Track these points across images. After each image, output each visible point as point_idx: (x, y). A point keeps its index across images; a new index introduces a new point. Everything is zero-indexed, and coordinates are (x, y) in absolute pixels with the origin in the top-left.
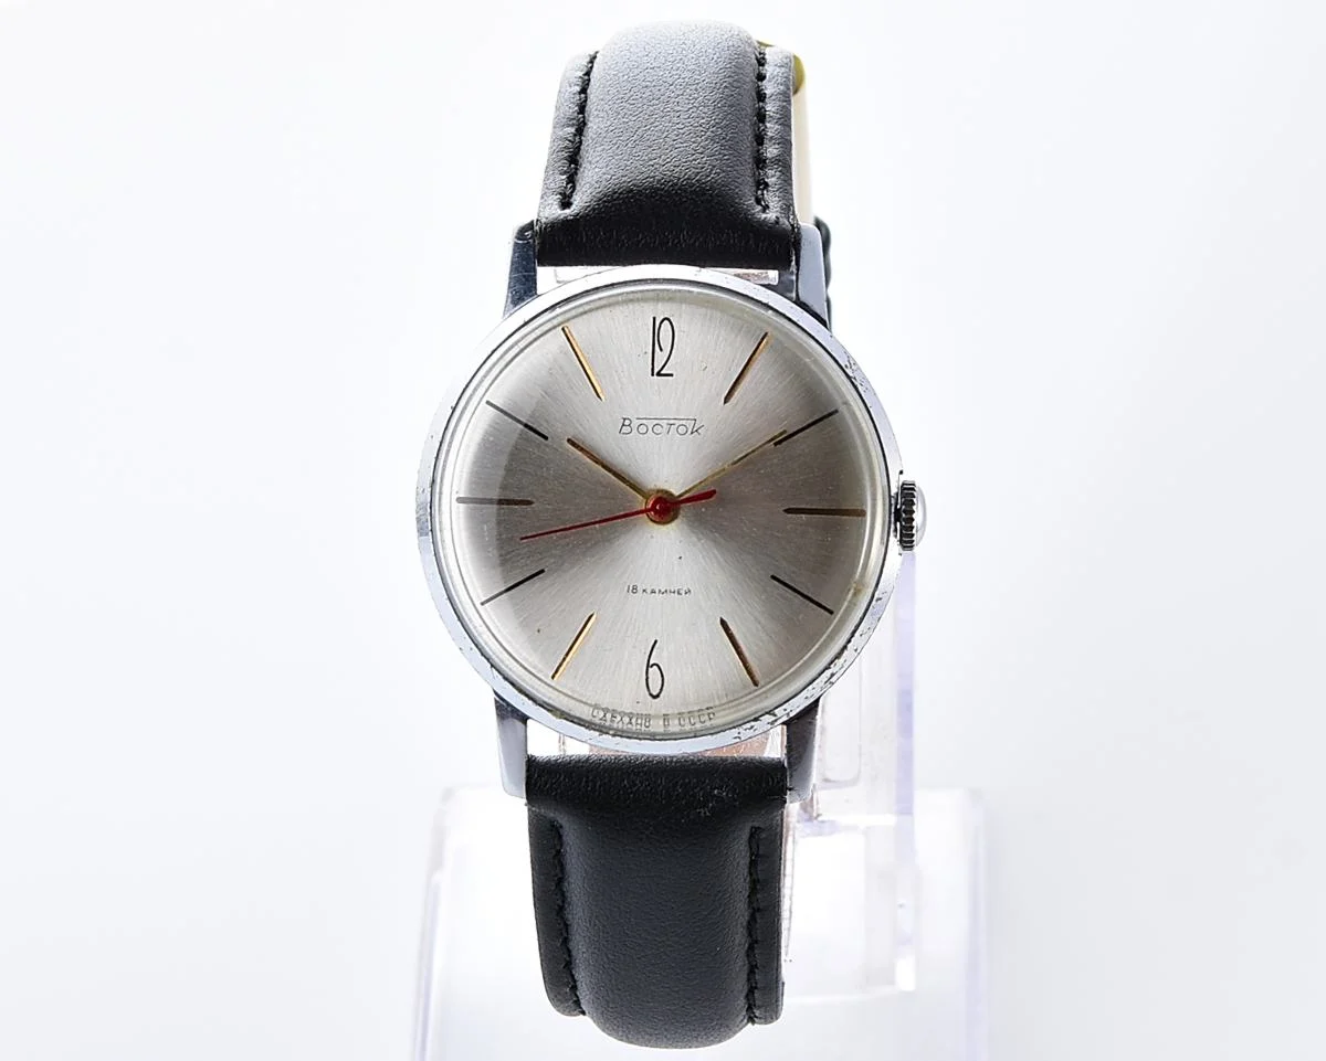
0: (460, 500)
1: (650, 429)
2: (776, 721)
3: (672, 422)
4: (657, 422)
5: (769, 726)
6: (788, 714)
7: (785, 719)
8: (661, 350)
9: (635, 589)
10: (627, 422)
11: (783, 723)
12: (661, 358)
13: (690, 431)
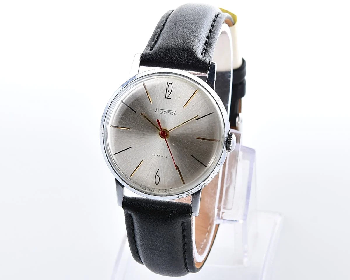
1: (163, 112)
2: (189, 194)
3: (169, 111)
4: (165, 111)
7: (191, 194)
8: (168, 91)
9: (155, 155)
10: (157, 110)
12: (168, 94)
13: (174, 114)
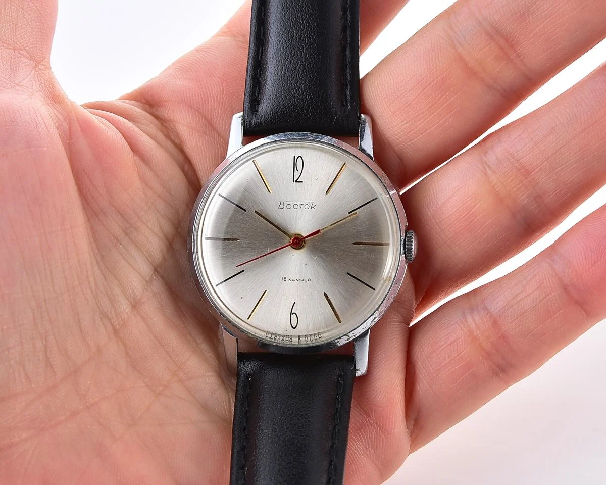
0: (207, 239)
1: (292, 206)
3: (302, 203)
4: (295, 203)
8: (297, 171)
9: (285, 279)
10: (282, 203)
12: (297, 174)
13: (310, 207)
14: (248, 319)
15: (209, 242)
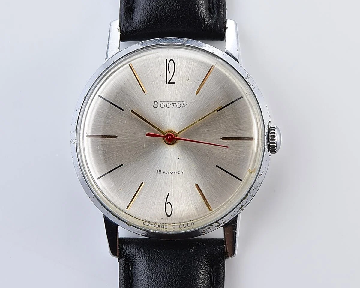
0: (88, 136)
1: (166, 106)
2: (219, 225)
3: (175, 102)
4: (168, 102)
5: (217, 228)
6: (224, 223)
7: (223, 224)
8: (170, 73)
9: (160, 172)
10: (156, 103)
11: (222, 226)
12: (169, 76)
13: (182, 106)
14: (127, 208)
15: (89, 138)
